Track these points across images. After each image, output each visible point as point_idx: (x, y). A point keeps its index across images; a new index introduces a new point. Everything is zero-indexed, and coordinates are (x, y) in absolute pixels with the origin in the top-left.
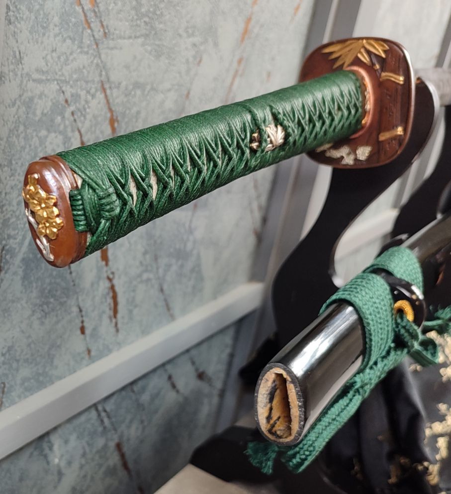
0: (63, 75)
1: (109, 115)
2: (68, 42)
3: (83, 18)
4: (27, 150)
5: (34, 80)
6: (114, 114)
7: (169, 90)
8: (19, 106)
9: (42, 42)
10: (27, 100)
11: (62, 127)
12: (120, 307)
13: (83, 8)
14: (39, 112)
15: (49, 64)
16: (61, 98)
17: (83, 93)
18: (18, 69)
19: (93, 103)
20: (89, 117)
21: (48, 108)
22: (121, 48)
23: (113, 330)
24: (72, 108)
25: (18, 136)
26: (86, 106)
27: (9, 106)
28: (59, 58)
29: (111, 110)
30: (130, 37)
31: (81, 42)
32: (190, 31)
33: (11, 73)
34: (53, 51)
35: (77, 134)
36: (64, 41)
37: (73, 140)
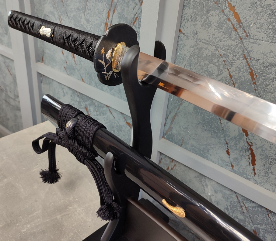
1: (249, 71)
3: (232, 26)
5: (202, 42)
6: (254, 71)
8: (195, 49)
9: (207, 30)
11: (217, 64)
13: (232, 22)
16: (217, 53)
21: (210, 54)
24: (224, 59)
25: (194, 58)
26: (233, 61)
27: (191, 47)
28: (216, 38)
29: (251, 69)
33: (192, 37)
34: (213, 35)
36: (220, 32)
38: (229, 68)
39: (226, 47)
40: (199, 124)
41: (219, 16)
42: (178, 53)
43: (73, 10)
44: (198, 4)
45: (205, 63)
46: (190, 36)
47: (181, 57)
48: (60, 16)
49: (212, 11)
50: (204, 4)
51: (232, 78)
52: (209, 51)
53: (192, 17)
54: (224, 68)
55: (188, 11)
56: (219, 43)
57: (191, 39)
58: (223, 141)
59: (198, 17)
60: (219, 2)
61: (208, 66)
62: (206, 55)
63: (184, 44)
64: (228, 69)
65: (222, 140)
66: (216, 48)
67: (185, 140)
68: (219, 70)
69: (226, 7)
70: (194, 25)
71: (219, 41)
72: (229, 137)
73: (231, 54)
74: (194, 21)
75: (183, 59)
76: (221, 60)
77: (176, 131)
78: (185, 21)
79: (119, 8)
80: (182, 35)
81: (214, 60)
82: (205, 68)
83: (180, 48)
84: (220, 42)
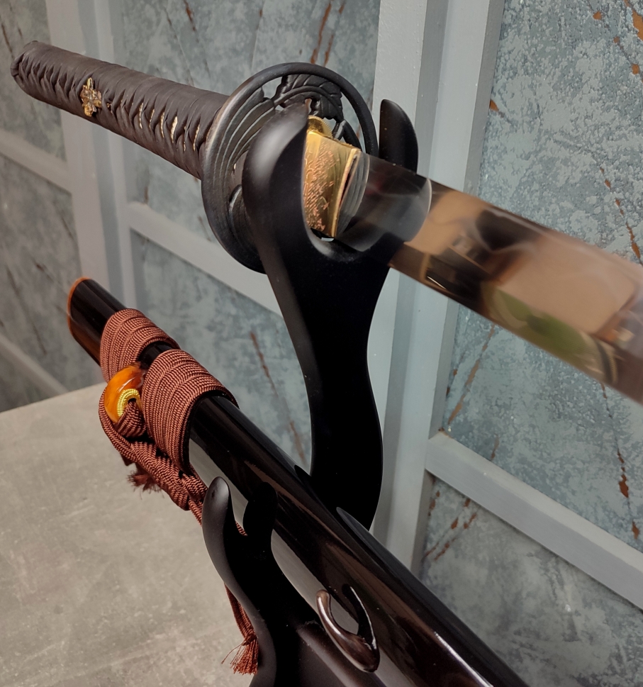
38: (631, 222)
39: (623, 158)
40: (541, 394)
41: (606, 56)
42: (487, 176)
43: (221, 52)
44: (544, 21)
45: (563, 208)
46: (520, 122)
47: (493, 189)
48: (188, 71)
49: (585, 42)
50: (563, 19)
51: (639, 257)
52: (574, 168)
53: (526, 60)
54: (615, 222)
55: (515, 43)
56: (604, 145)
57: (524, 132)
58: (610, 451)
59: (545, 61)
60: (607, 12)
61: (571, 215)
62: (567, 182)
63: (502, 148)
64: (628, 227)
65: (606, 450)
66: (596, 160)
67: (503, 442)
68: (604, 228)
69: (627, 27)
70: (531, 86)
71: (605, 138)
72: (626, 440)
73: (638, 180)
74: (533, 74)
75: (500, 195)
76: (610, 197)
77: (477, 413)
78: (506, 73)
79: (339, 46)
80: (498, 117)
81: (588, 199)
82: (562, 224)
83: (491, 160)
84: (608, 139)
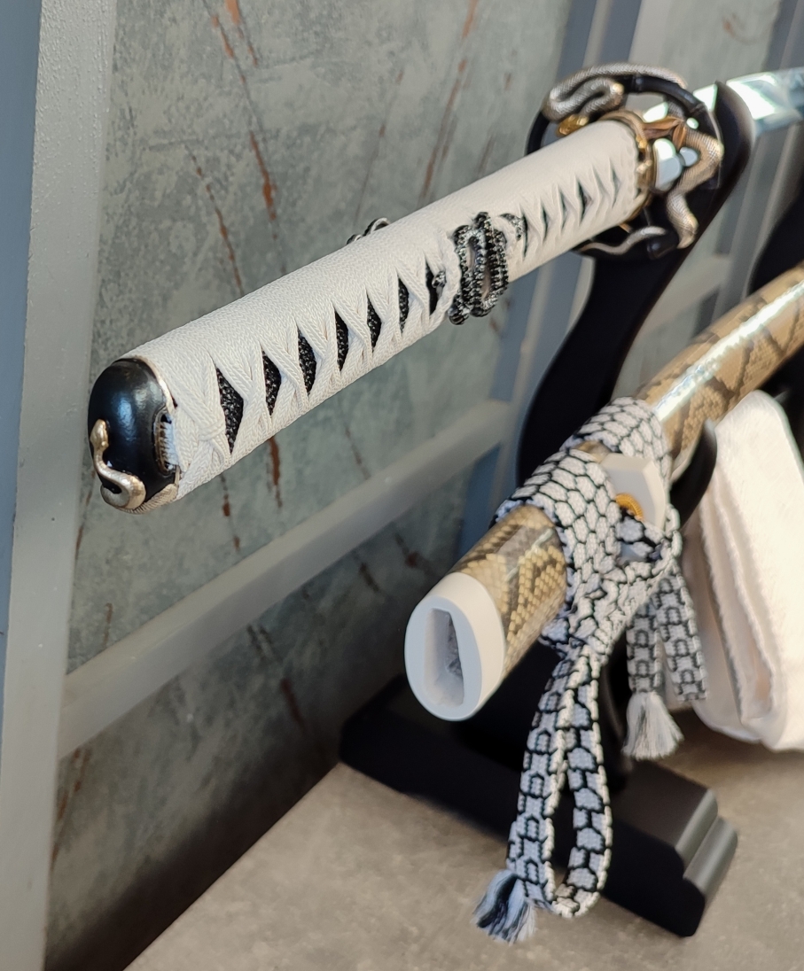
0: (194, 133)
1: (262, 181)
2: (202, 82)
3: (223, 44)
4: (141, 253)
5: (151, 148)
6: (271, 177)
7: (354, 128)
8: (130, 191)
10: (142, 178)
12: (283, 469)
13: (222, 29)
14: (158, 194)
15: (173, 120)
16: (192, 167)
17: (223, 156)
18: (128, 134)
19: (240, 168)
20: (231, 189)
21: (173, 186)
22: (280, 78)
23: (273, 504)
24: (208, 180)
25: (128, 234)
26: (229, 173)
27: (115, 190)
28: (188, 108)
29: (265, 174)
30: (293, 59)
31: (221, 78)
32: (384, 34)
33: (117, 142)
34: (179, 99)
35: (215, 217)
36: (196, 81)
37: (209, 228)
62: (164, 196)
